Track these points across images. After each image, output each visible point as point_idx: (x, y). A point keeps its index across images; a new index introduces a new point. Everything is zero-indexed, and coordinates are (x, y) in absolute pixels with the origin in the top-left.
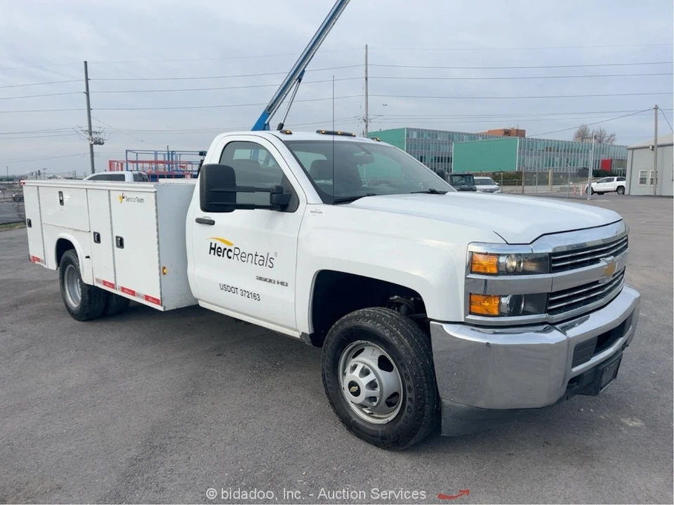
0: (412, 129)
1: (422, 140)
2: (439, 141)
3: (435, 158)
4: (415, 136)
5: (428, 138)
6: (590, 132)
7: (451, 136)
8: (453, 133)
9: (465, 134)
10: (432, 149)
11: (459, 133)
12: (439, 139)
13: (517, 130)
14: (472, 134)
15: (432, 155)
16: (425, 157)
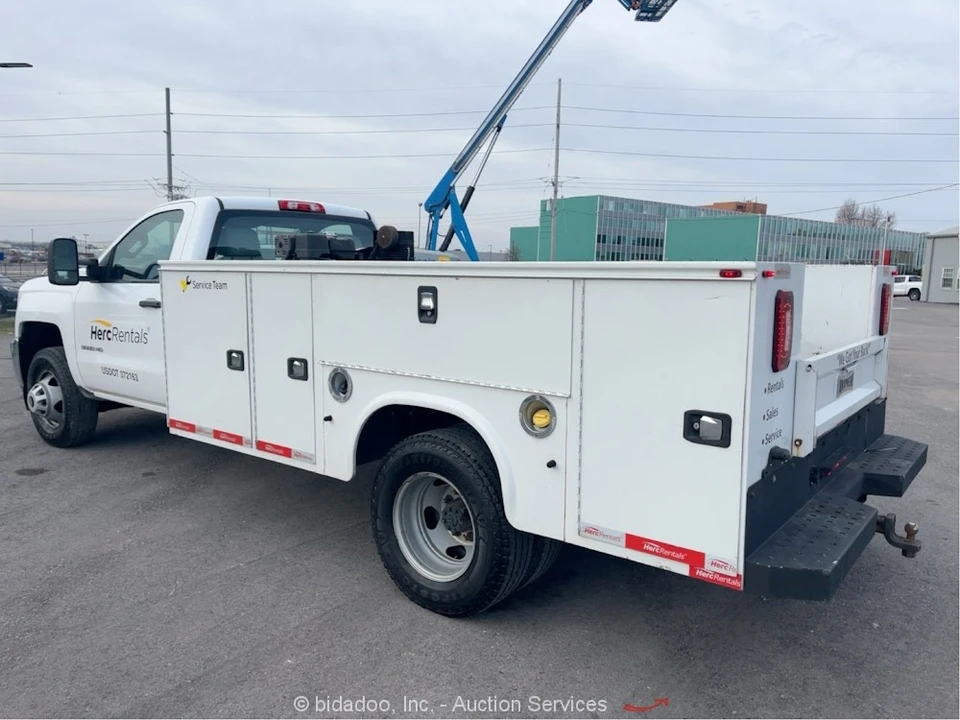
0: (607, 198)
1: (621, 213)
2: (646, 215)
3: (639, 239)
4: (611, 207)
5: (630, 210)
6: (860, 211)
7: (662, 209)
8: (665, 204)
9: (682, 207)
10: (636, 225)
11: (674, 206)
12: (645, 212)
13: (755, 204)
14: (691, 208)
15: (634, 235)
16: (624, 238)
